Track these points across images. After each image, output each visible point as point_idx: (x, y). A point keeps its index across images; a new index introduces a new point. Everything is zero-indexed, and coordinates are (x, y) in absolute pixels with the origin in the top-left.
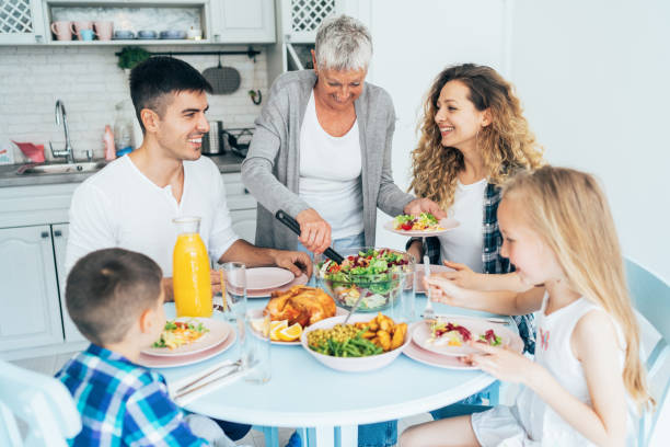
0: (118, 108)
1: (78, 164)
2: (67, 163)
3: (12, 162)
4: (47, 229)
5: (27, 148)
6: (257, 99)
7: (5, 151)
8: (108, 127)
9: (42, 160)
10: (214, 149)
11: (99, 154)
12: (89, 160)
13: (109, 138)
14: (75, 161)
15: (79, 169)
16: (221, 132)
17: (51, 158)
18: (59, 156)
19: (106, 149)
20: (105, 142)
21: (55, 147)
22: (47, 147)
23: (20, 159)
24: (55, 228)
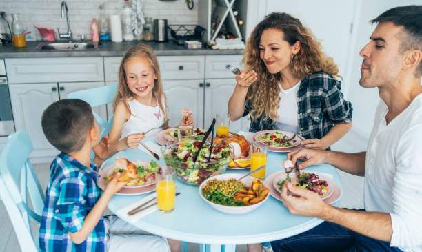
0: (101, 7)
1: (75, 44)
2: (68, 42)
3: (34, 40)
4: (55, 86)
5: (43, 31)
6: (191, 5)
7: (30, 33)
8: (94, 20)
9: (53, 40)
10: (161, 38)
11: (89, 37)
12: (82, 41)
13: (95, 27)
14: (74, 41)
15: (76, 47)
16: (166, 27)
17: (59, 39)
18: (63, 38)
19: (92, 35)
20: (92, 30)
21: (61, 32)
22: (56, 31)
23: (39, 38)
24: (60, 85)
